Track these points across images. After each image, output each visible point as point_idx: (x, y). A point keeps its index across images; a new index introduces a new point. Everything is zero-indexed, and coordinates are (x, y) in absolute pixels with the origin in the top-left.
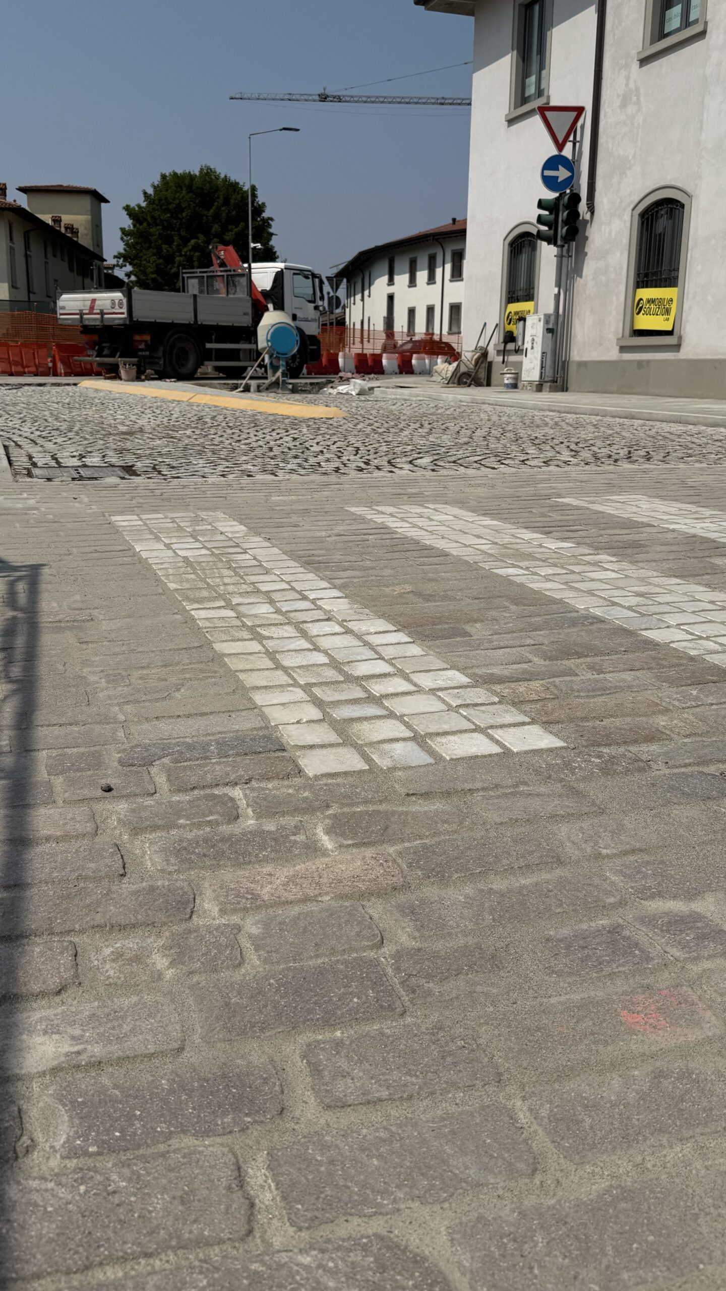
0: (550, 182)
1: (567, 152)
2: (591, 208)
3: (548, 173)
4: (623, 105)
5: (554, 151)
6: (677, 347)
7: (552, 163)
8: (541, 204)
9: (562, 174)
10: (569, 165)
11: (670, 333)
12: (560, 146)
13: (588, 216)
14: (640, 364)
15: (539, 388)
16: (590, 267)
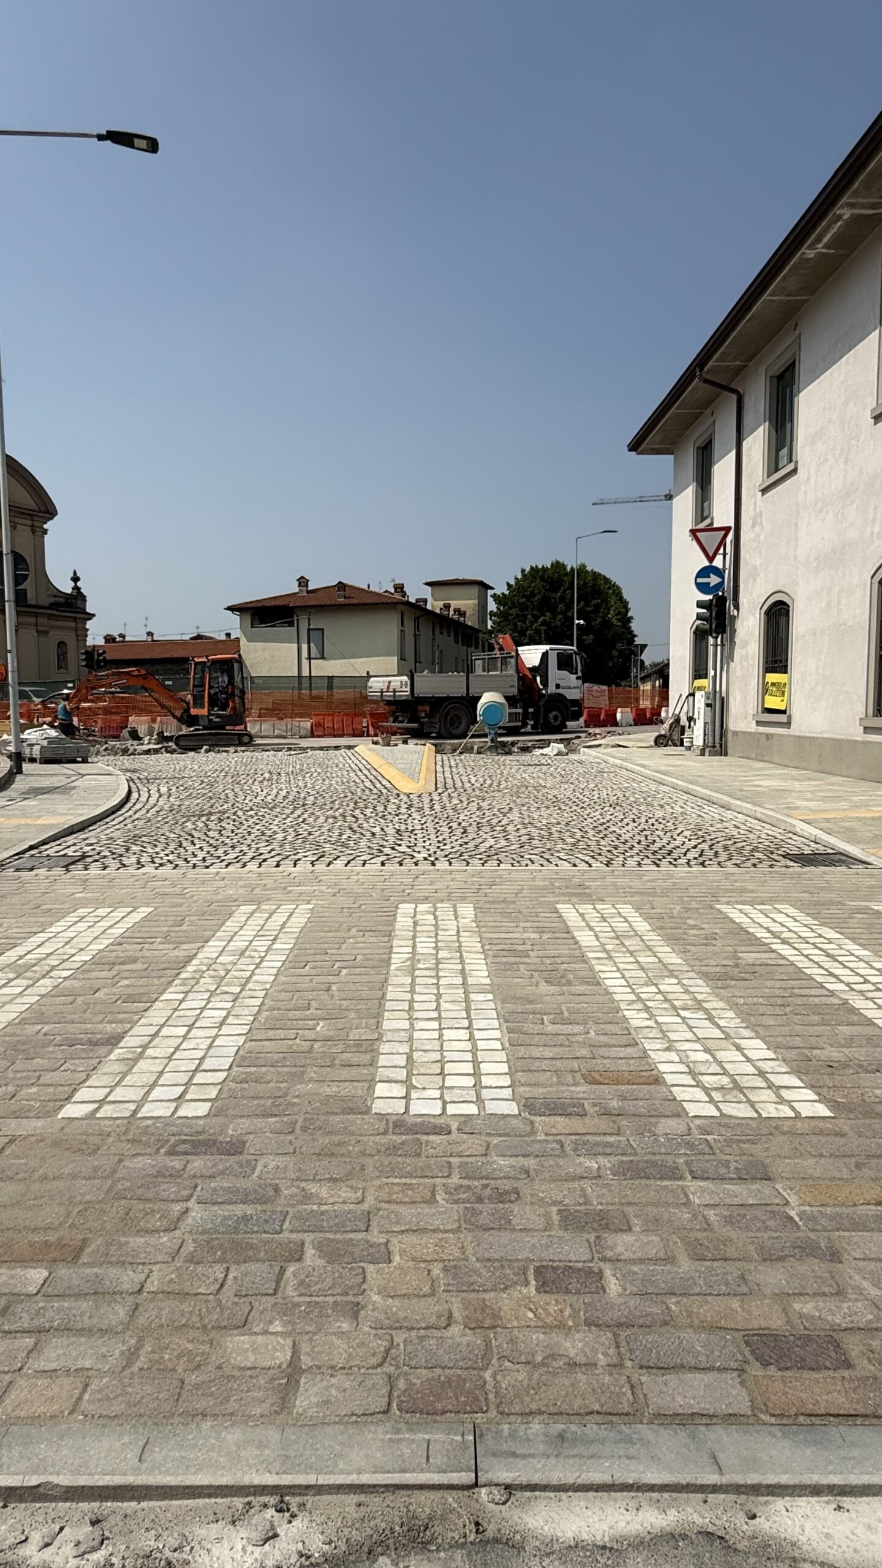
0: (702, 588)
1: (718, 562)
2: (737, 607)
3: (699, 580)
4: (753, 526)
5: (707, 564)
6: (788, 724)
7: (704, 572)
8: (700, 605)
9: (714, 580)
10: (719, 573)
11: (784, 712)
12: (711, 559)
13: (735, 612)
14: (768, 736)
15: (703, 754)
16: (738, 652)
